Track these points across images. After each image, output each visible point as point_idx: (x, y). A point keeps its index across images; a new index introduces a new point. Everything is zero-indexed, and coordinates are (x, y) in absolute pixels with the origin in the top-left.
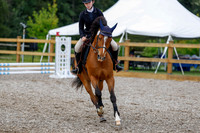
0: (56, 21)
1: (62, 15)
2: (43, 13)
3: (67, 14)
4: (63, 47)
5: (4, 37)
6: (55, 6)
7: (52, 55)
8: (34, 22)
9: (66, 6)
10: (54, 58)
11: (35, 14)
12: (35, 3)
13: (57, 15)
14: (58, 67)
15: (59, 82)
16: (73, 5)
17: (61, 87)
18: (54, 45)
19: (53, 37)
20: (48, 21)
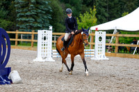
0: (96, 20)
1: (99, 16)
2: (87, 15)
5: (59, 32)
6: (95, 10)
8: (80, 21)
9: (103, 10)
10: (94, 46)
11: (81, 16)
13: (96, 16)
14: (97, 52)
16: (107, 9)
17: (99, 66)
20: (90, 21)
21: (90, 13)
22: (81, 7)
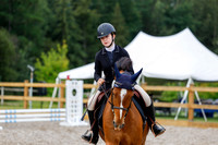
0: (66, 62)
1: (73, 57)
2: (52, 54)
3: (79, 55)
4: (74, 91)
5: (10, 81)
6: (65, 46)
7: (63, 100)
8: (43, 64)
9: (78, 46)
10: (64, 104)
11: (43, 56)
12: (43, 44)
13: (68, 56)
14: (69, 113)
15: (70, 130)
16: (85, 46)
17: (73, 136)
18: (64, 89)
19: (63, 81)
20: (57, 64)
21: (57, 52)
22: (44, 41)
